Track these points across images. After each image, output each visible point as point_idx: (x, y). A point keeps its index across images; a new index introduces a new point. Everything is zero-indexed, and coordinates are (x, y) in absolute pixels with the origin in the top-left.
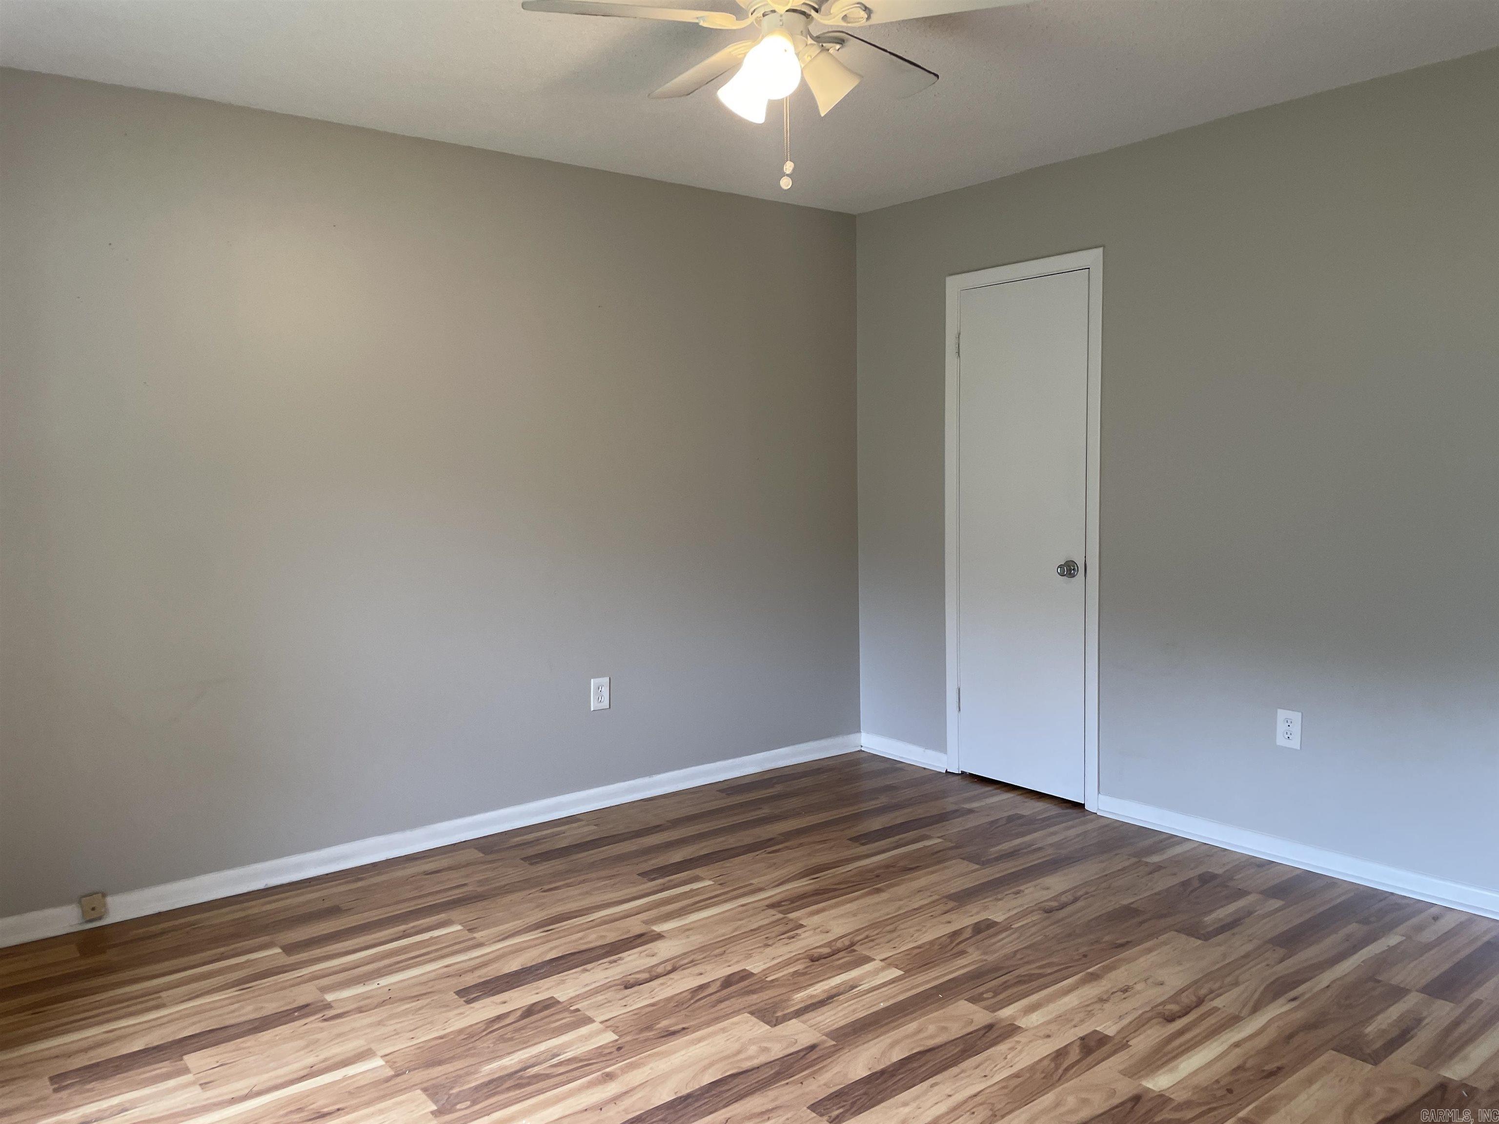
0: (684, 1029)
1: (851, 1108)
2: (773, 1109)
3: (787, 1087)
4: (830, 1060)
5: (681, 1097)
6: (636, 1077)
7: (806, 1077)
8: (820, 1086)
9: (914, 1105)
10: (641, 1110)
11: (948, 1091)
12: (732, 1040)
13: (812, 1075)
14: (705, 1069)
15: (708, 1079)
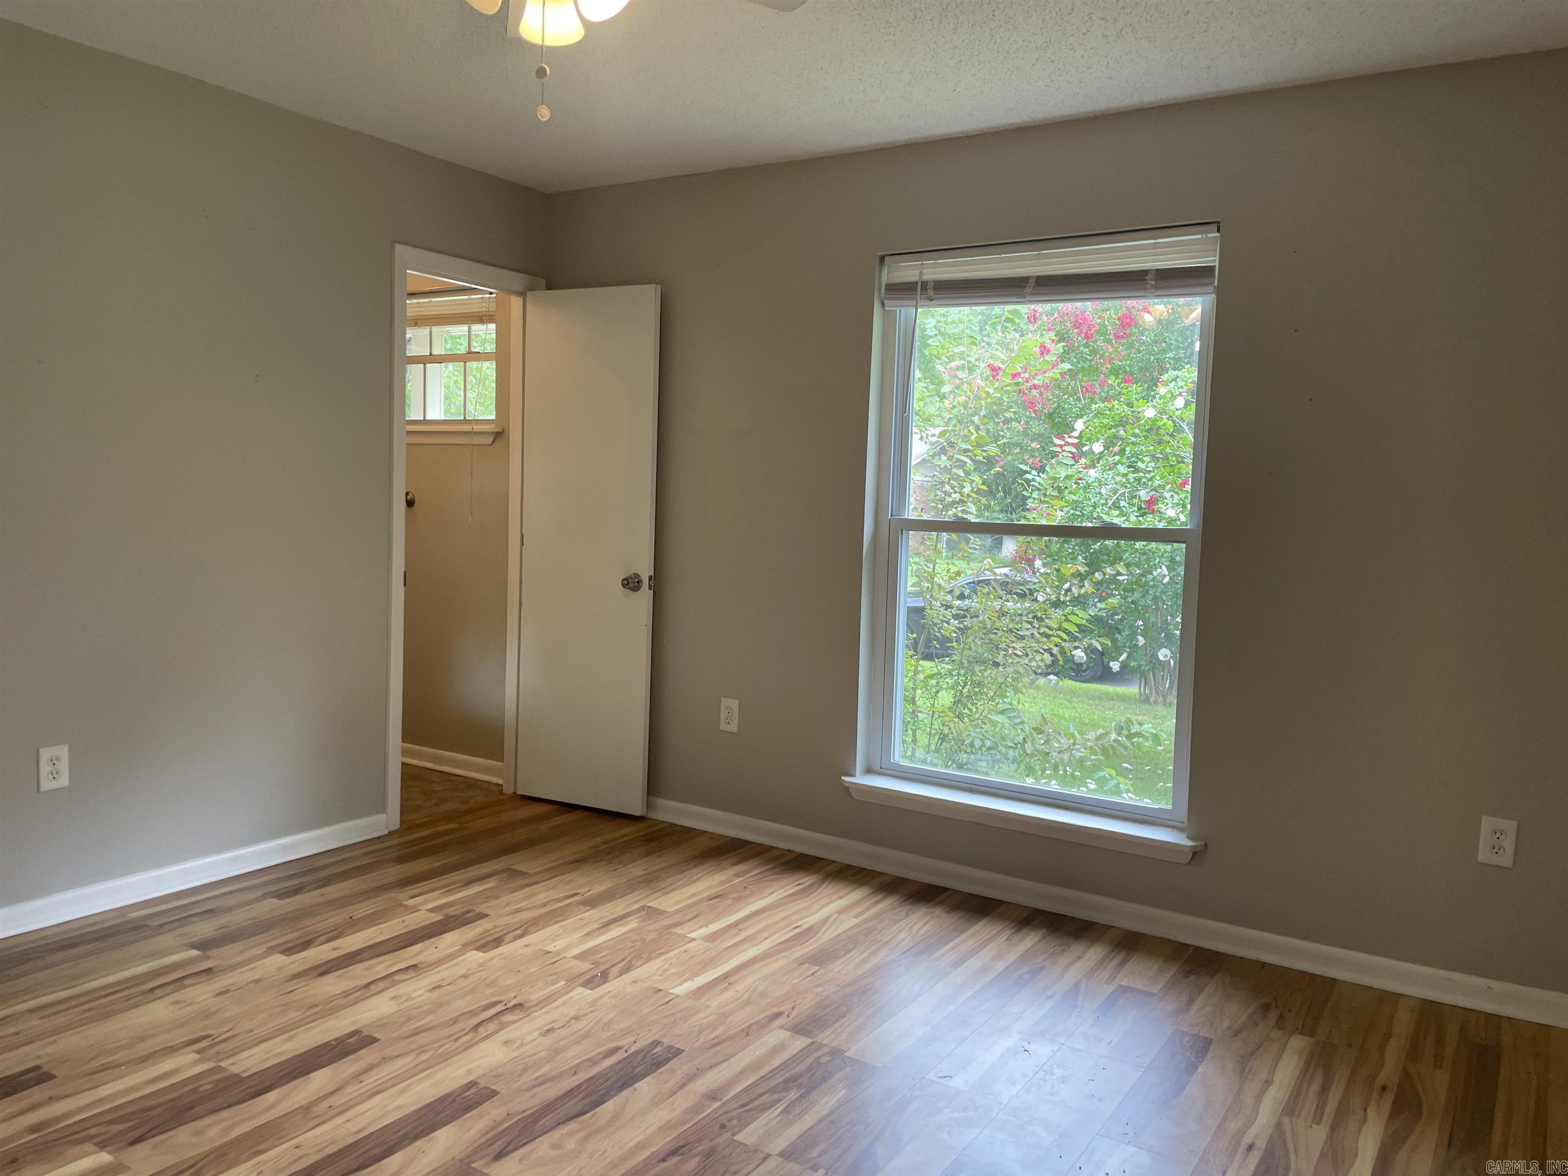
0: (664, 1160)
1: (454, 1099)
2: (534, 1087)
3: (524, 1108)
4: (478, 1143)
5: (628, 1086)
6: (683, 1102)
7: (503, 1121)
8: (488, 1114)
9: (389, 1108)
10: (660, 1073)
11: (348, 1125)
12: (599, 1153)
13: (496, 1124)
14: (616, 1117)
15: (609, 1106)
